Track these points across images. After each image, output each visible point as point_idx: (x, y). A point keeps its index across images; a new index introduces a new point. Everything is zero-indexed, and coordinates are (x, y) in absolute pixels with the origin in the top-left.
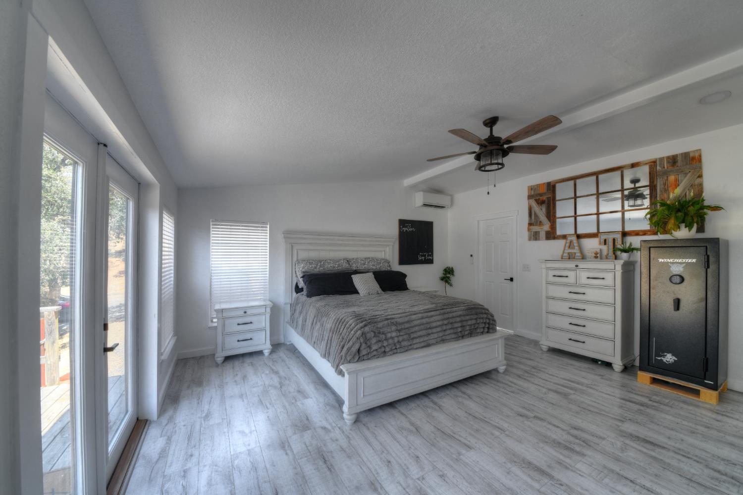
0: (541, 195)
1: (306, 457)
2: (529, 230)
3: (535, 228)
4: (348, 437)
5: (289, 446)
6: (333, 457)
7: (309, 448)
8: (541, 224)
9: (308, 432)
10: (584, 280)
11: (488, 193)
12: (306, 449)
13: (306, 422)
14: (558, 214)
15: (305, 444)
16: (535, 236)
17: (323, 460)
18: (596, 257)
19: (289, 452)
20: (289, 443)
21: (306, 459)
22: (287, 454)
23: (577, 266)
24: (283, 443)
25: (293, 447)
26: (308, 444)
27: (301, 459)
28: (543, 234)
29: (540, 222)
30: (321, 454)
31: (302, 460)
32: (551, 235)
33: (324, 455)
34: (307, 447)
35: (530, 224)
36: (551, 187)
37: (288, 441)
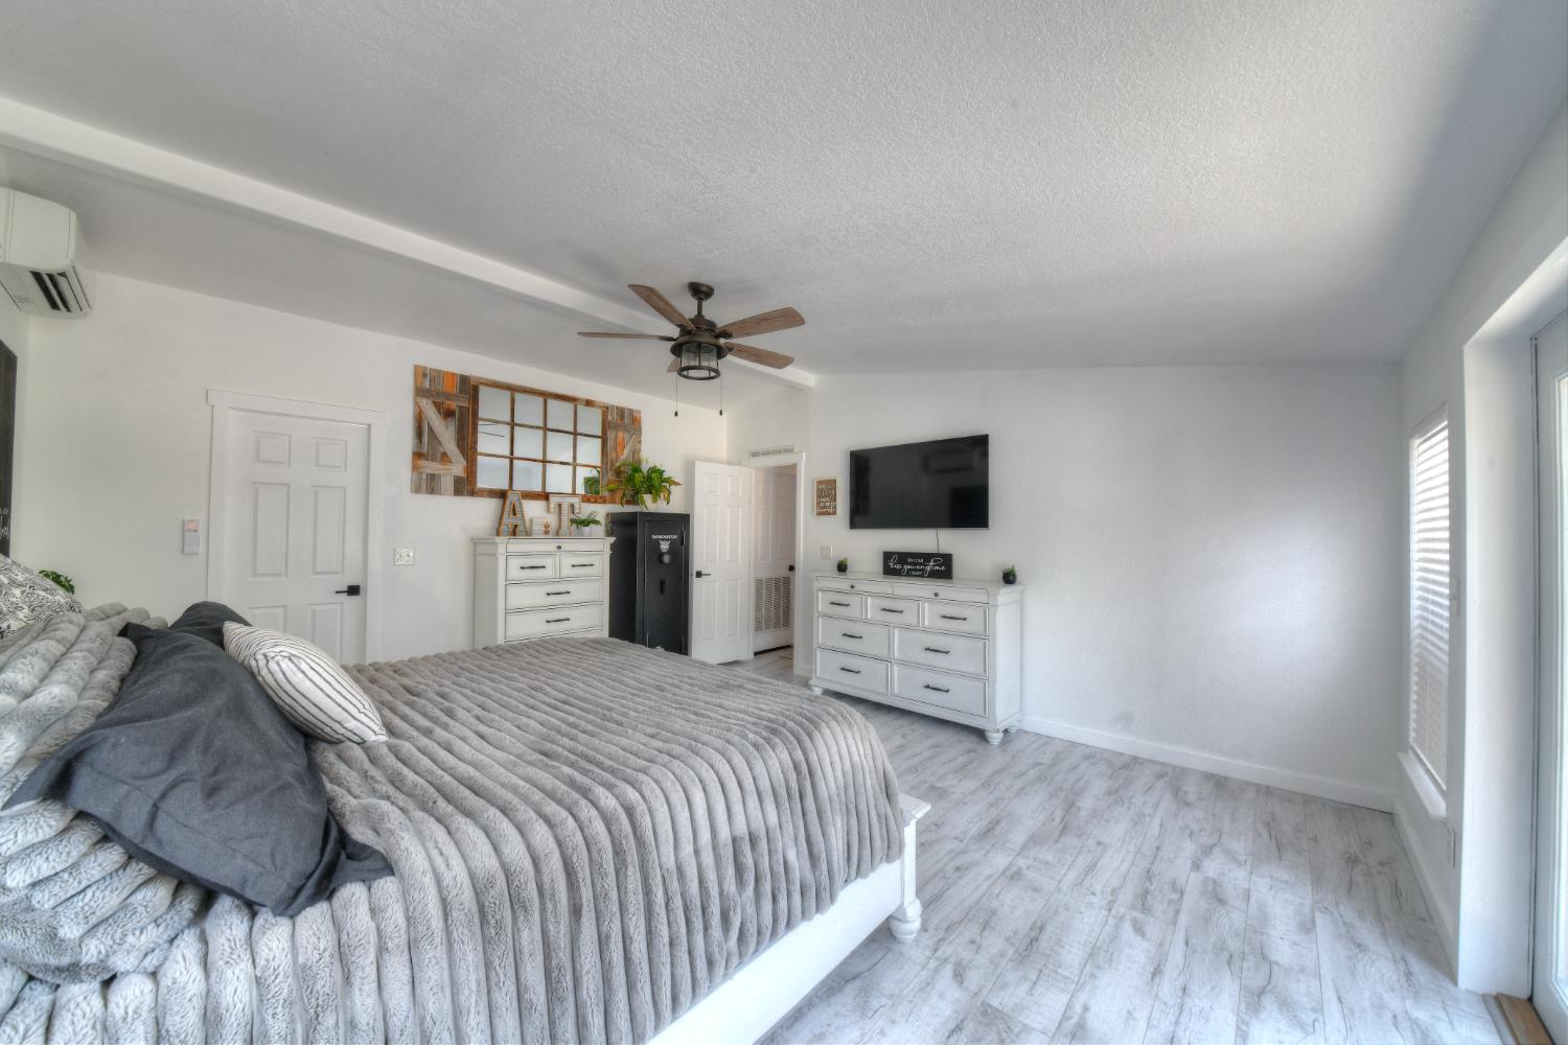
0: (447, 396)
1: (1056, 972)
2: (415, 467)
3: (431, 467)
4: (948, 927)
5: (1065, 1017)
6: (1015, 933)
7: (1034, 978)
8: (445, 458)
9: (995, 1003)
10: (567, 571)
11: (676, 414)
12: (1040, 982)
13: (970, 1026)
14: (481, 448)
15: (1032, 989)
16: (430, 485)
17: (1035, 944)
18: (547, 533)
19: (1078, 1009)
20: (1061, 1023)
21: (1059, 970)
22: (1086, 1009)
23: (559, 547)
24: (1073, 1038)
25: (1060, 1008)
26: (1025, 987)
27: (1067, 978)
28: (447, 483)
29: (444, 454)
30: (1025, 953)
31: (1067, 974)
32: (466, 486)
33: (1023, 947)
34: (1035, 983)
35: (418, 455)
36: (470, 388)
37: (1058, 1028)
